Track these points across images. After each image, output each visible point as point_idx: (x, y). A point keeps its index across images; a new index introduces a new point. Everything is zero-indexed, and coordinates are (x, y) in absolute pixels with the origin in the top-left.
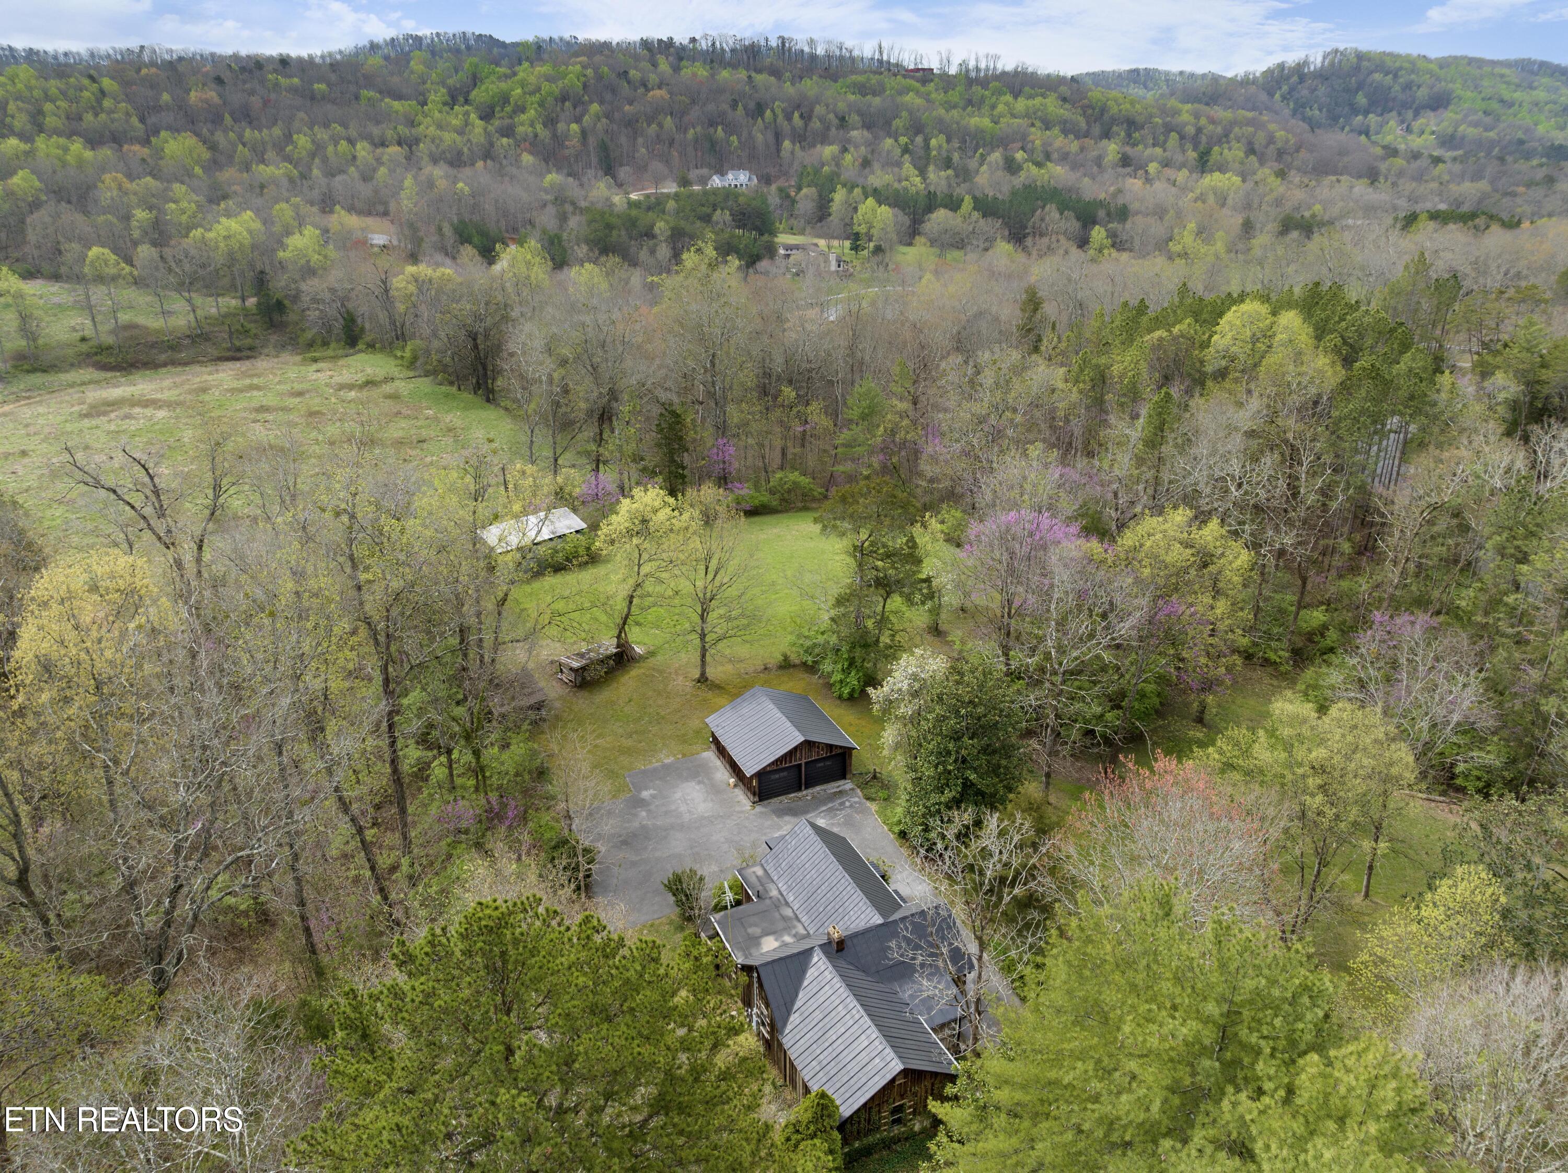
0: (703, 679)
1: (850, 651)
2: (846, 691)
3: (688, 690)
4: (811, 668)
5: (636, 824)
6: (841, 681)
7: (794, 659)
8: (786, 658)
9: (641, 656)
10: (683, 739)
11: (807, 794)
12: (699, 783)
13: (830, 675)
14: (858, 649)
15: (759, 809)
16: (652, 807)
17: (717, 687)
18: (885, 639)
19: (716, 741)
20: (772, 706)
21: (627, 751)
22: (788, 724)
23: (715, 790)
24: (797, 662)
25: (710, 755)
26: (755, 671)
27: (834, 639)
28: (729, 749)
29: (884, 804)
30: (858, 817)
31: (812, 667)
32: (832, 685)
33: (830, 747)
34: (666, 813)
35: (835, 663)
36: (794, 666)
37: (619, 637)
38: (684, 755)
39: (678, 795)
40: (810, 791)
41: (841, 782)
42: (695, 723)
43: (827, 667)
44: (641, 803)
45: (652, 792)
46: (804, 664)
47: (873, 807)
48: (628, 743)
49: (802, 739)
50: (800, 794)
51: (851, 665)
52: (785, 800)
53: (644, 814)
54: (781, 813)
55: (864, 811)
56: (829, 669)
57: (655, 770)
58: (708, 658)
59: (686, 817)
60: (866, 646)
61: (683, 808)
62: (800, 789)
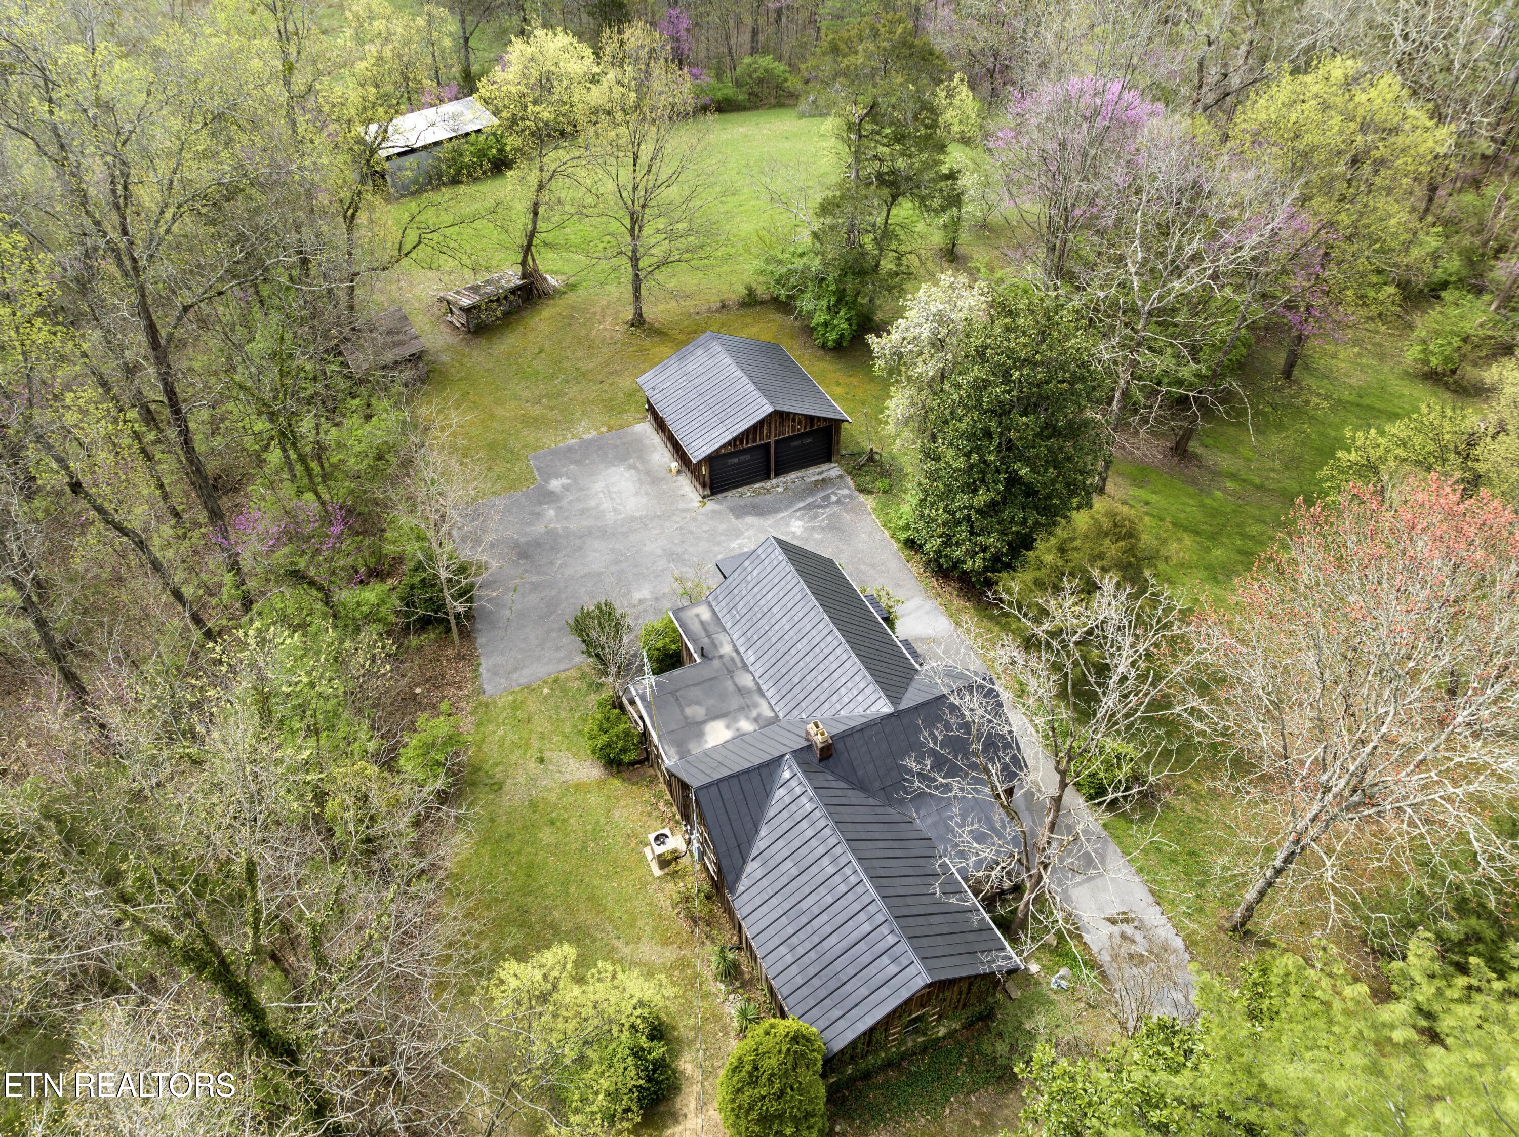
0: (638, 321)
1: (837, 281)
2: (832, 336)
3: (619, 336)
4: (784, 306)
5: (540, 528)
6: (826, 324)
7: (762, 292)
8: (751, 292)
9: (556, 290)
10: (611, 406)
11: (779, 484)
12: (632, 467)
13: (811, 314)
14: (850, 277)
15: (711, 505)
16: (564, 503)
17: (657, 333)
18: (887, 265)
19: (652, 409)
20: (728, 360)
21: (535, 423)
22: (751, 387)
23: (652, 478)
24: (766, 297)
25: (645, 429)
26: (710, 310)
27: (816, 264)
28: (669, 421)
29: (884, 498)
30: (847, 517)
31: (786, 304)
32: (813, 329)
33: (811, 419)
34: (583, 512)
35: (818, 298)
36: (762, 303)
37: (524, 263)
38: (610, 429)
39: (599, 486)
40: (782, 479)
41: (825, 467)
42: (625, 383)
43: (806, 303)
44: (550, 497)
45: (564, 481)
46: (775, 300)
47: (869, 502)
48: (538, 410)
49: (771, 409)
50: (768, 484)
51: (839, 301)
52: (747, 493)
53: (552, 513)
54: (740, 512)
55: (857, 510)
56: (810, 307)
57: (570, 449)
58: (644, 292)
59: (610, 518)
60: (861, 273)
61: (606, 505)
62: (768, 477)
